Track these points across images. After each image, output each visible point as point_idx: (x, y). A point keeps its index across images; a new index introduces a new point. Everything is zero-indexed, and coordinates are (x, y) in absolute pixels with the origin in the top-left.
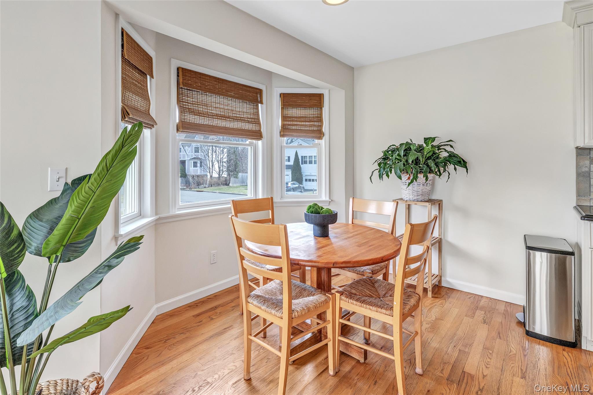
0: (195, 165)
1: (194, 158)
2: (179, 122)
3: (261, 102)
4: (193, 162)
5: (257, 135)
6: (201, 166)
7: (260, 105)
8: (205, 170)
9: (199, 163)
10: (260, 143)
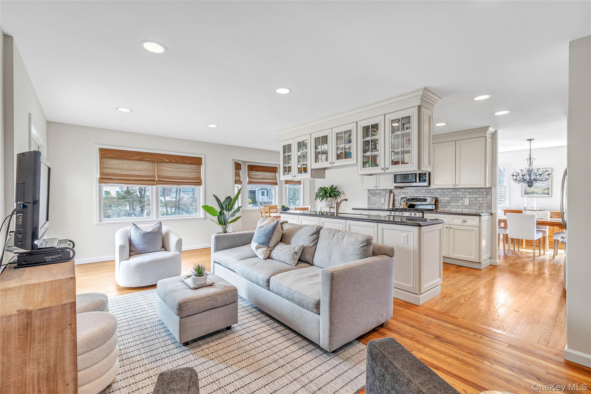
0: (263, 194)
1: (262, 189)
2: (249, 181)
3: (277, 172)
4: (262, 192)
5: (276, 184)
6: (267, 195)
7: (277, 173)
8: (270, 198)
9: (266, 192)
10: (277, 186)
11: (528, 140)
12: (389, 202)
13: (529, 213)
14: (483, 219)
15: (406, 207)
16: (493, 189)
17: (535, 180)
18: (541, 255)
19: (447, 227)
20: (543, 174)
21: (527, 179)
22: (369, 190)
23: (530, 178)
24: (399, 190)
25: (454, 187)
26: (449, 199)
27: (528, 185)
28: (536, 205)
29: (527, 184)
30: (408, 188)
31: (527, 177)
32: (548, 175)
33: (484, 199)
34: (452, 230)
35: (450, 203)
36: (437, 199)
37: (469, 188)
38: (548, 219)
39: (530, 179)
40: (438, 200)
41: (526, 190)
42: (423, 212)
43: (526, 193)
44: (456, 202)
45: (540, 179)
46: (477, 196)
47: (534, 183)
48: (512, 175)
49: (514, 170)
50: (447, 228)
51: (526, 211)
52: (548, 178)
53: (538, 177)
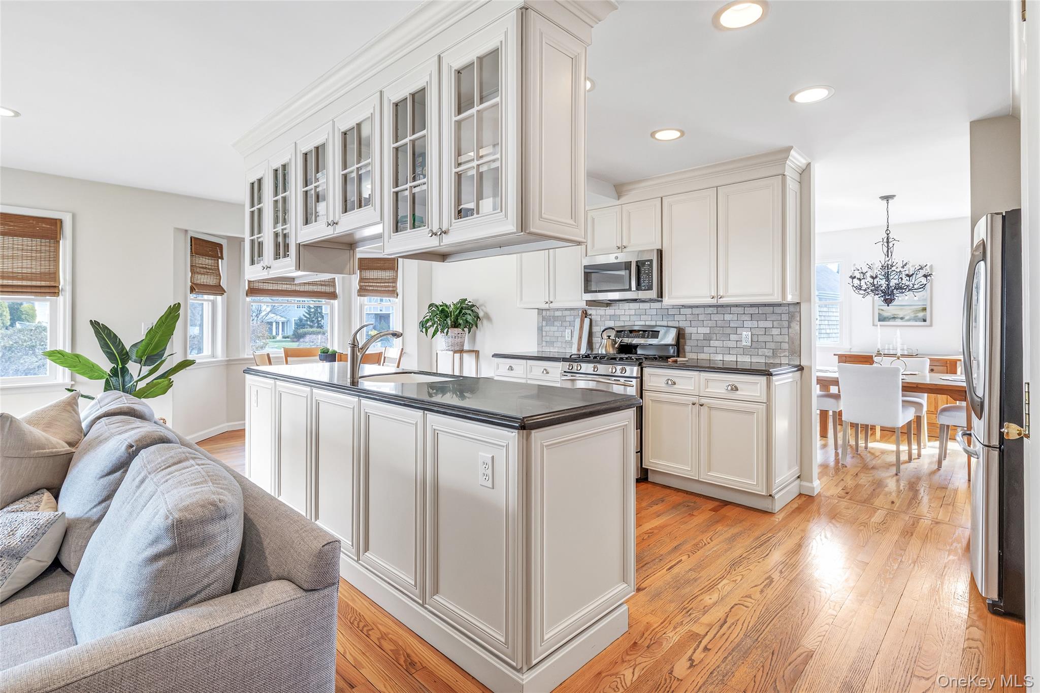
2: (248, 289)
10: (335, 303)
11: (883, 198)
12: (580, 338)
13: (886, 362)
14: (777, 383)
15: (612, 351)
16: (804, 306)
17: (899, 287)
18: (913, 458)
19: (694, 402)
20: (915, 275)
21: (880, 285)
22: (540, 310)
23: (887, 283)
24: (601, 311)
25: (714, 302)
26: (707, 331)
27: (883, 299)
28: (902, 344)
29: (882, 296)
30: (621, 304)
31: (883, 282)
32: (925, 276)
33: (785, 331)
34: (704, 410)
35: (710, 340)
36: (681, 332)
37: (752, 305)
38: (925, 377)
39: (888, 285)
40: (684, 334)
41: (881, 312)
42: (640, 364)
43: (882, 319)
44: (723, 338)
45: (908, 286)
46: (768, 324)
47: (897, 295)
48: (851, 277)
49: (854, 265)
50: (694, 404)
51: (881, 357)
52: (925, 283)
53: (905, 281)
